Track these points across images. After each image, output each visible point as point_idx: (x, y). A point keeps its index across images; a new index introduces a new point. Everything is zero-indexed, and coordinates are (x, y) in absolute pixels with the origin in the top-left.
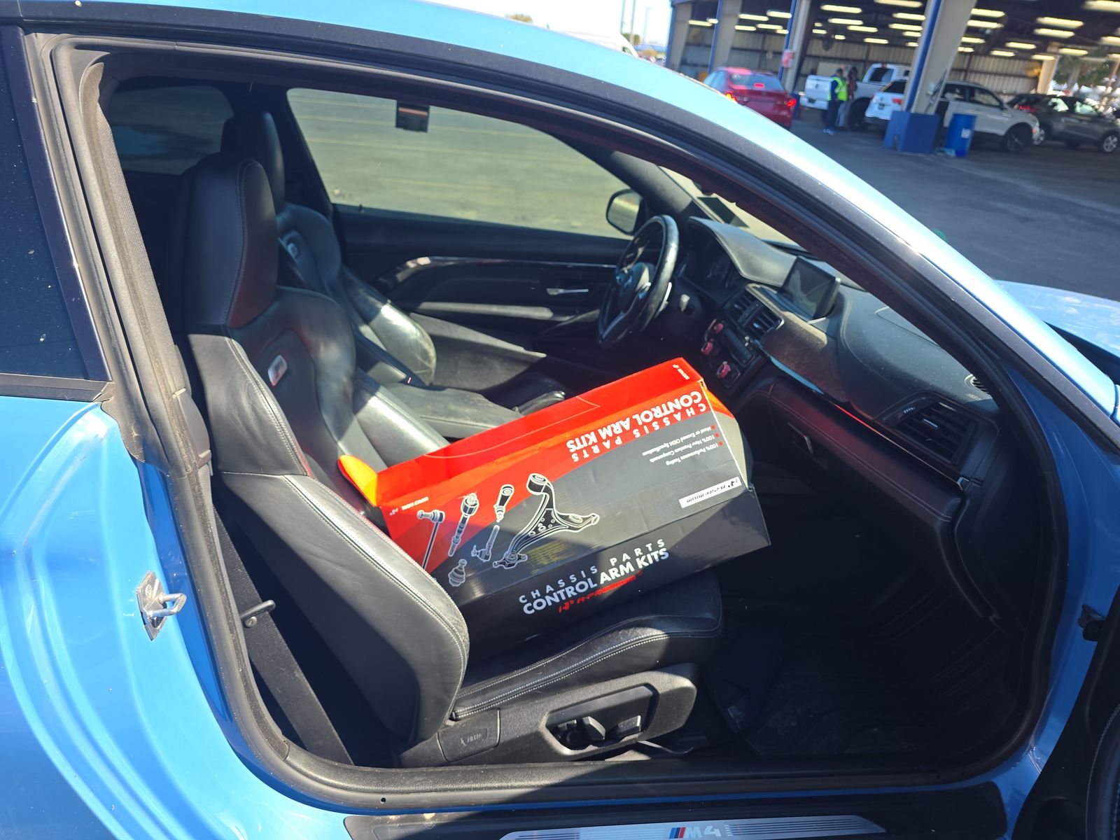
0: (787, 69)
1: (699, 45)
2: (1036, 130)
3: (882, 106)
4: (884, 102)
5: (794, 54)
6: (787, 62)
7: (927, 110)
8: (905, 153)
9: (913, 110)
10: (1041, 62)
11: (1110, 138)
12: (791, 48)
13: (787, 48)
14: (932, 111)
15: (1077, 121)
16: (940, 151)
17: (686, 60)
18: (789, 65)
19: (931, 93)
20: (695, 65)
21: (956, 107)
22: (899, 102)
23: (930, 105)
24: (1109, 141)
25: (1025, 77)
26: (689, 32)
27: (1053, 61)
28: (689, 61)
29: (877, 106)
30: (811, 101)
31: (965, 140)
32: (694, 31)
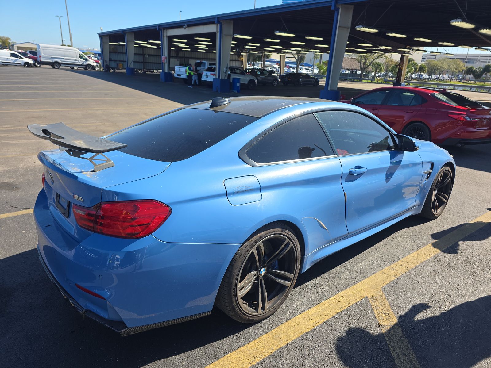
0: (164, 63)
1: (116, 52)
2: (256, 81)
3: (207, 76)
4: (207, 75)
5: (166, 57)
6: (164, 60)
7: (225, 78)
8: (221, 93)
9: (220, 78)
10: (242, 55)
11: (275, 81)
12: (164, 55)
13: (162, 55)
14: (226, 78)
15: (264, 77)
16: (232, 91)
17: (111, 59)
18: (165, 62)
19: (225, 72)
20: (116, 61)
21: (233, 76)
22: (215, 75)
23: (225, 76)
24: (275, 83)
25: (239, 61)
26: (110, 47)
27: (246, 55)
28: (113, 59)
29: (205, 76)
30: (179, 75)
31: (238, 86)
32: (112, 47)
